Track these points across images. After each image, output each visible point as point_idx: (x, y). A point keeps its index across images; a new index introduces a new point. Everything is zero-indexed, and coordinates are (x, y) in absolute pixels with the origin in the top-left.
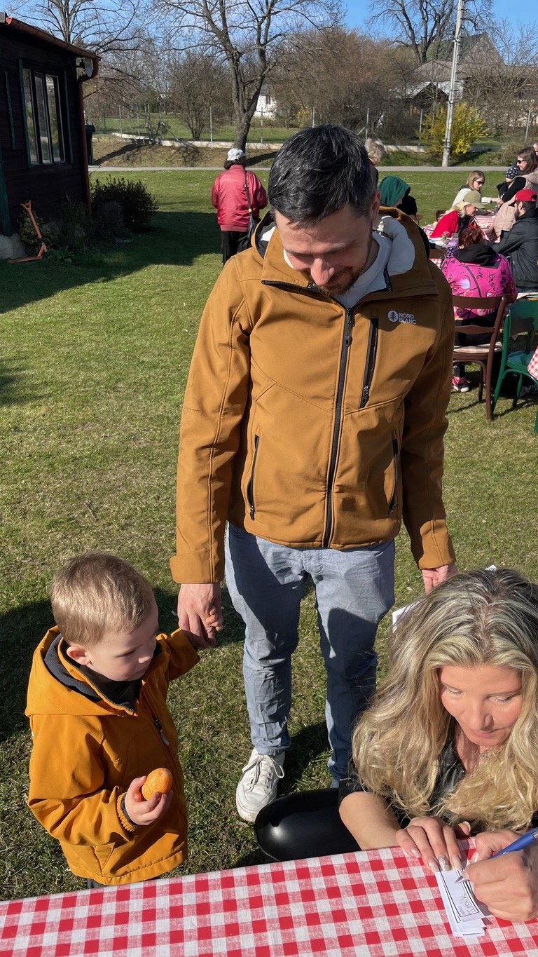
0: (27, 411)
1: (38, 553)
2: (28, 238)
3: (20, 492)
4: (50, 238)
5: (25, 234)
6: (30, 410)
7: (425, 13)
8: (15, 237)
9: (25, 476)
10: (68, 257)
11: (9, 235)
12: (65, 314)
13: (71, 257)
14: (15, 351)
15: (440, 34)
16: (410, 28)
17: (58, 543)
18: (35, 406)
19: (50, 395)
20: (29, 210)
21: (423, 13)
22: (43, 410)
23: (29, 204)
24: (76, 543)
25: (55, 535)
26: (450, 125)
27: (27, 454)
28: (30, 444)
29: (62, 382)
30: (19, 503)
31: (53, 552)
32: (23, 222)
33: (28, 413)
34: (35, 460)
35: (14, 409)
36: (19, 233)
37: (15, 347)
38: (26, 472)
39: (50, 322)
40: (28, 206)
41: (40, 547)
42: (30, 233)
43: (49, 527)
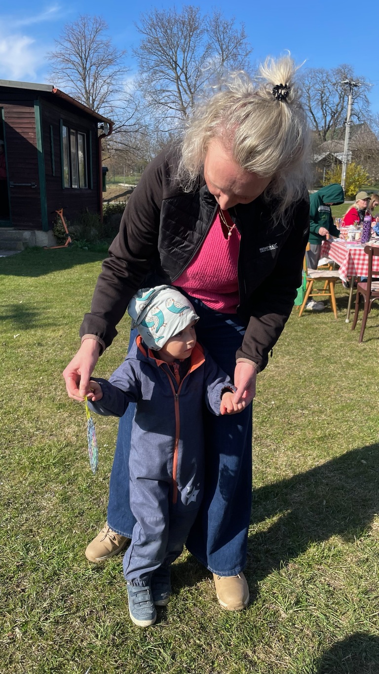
0: (49, 333)
1: (48, 427)
2: (59, 233)
3: (38, 384)
4: (74, 234)
5: (57, 231)
6: (51, 333)
7: (325, 111)
8: (50, 233)
9: (43, 374)
10: (86, 246)
11: (46, 230)
12: (81, 278)
13: (88, 246)
14: (44, 298)
15: (335, 124)
16: (315, 121)
17: (65, 420)
18: (55, 330)
19: (66, 324)
20: (61, 215)
21: (323, 111)
22: (61, 333)
23: (62, 211)
24: (79, 421)
25: (63, 415)
26: (344, 177)
27: (46, 360)
28: (49, 354)
29: (76, 317)
30: (36, 392)
31: (60, 426)
32: (56, 222)
33: (48, 335)
34: (51, 364)
35: (39, 332)
36: (53, 230)
37: (44, 296)
38: (44, 372)
39: (70, 283)
40: (60, 212)
41: (50, 423)
42: (61, 230)
43: (59, 408)
